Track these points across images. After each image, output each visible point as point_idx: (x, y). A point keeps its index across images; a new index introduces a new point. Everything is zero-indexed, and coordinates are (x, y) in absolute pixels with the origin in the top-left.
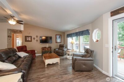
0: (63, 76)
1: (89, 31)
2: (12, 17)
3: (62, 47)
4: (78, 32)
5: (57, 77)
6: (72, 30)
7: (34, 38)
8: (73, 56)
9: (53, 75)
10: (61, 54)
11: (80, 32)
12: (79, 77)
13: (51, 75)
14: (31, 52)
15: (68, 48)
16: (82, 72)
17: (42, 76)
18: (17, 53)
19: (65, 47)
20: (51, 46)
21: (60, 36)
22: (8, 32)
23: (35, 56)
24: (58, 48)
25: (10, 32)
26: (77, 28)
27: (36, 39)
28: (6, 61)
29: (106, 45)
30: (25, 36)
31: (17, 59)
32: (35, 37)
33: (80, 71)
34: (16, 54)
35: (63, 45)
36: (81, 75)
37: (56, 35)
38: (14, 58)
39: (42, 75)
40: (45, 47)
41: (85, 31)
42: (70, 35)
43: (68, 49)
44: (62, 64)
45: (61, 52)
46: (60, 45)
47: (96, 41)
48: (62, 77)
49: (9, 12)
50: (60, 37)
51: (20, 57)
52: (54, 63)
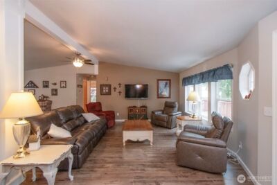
0: (146, 169)
1: (232, 69)
2: (78, 55)
3: (169, 107)
4: (206, 72)
5: (133, 168)
6: (191, 68)
7: (115, 88)
8: (184, 131)
9: (128, 162)
10: (165, 124)
11: (209, 72)
12: (180, 179)
13: (125, 162)
14: (107, 115)
15: (186, 111)
16: (193, 172)
17: (110, 160)
18: (83, 114)
19: (176, 109)
20: (147, 105)
21: (168, 82)
22: (77, 79)
23: (115, 122)
24: (163, 109)
25: (80, 79)
26: (202, 63)
27: (117, 91)
28: (64, 125)
29: (266, 108)
30: (101, 85)
31: (81, 123)
32: (117, 87)
33: (191, 169)
34: (82, 116)
35: (174, 103)
36: (187, 177)
37: (158, 80)
38: (77, 122)
39: (112, 158)
40: (135, 107)
41: (221, 68)
42: (188, 80)
43: (184, 114)
44: (158, 146)
45: (166, 120)
46: (166, 102)
47: (246, 97)
48: (144, 170)
49: (73, 49)
50: (168, 85)
51: (86, 122)
52: (140, 140)
